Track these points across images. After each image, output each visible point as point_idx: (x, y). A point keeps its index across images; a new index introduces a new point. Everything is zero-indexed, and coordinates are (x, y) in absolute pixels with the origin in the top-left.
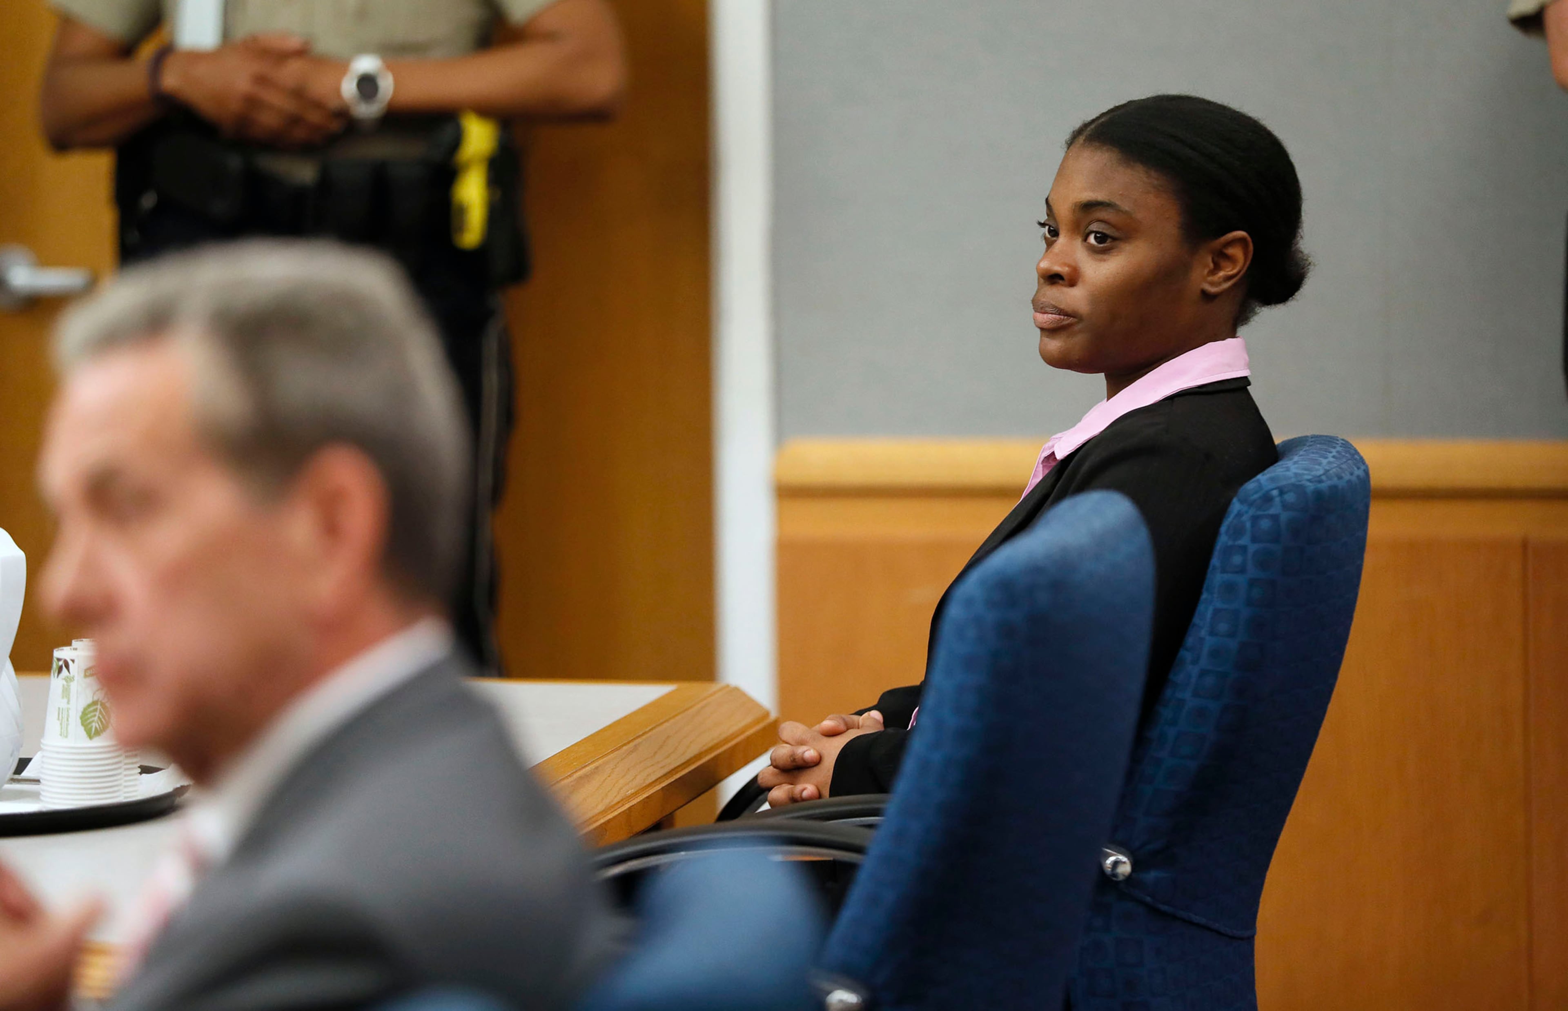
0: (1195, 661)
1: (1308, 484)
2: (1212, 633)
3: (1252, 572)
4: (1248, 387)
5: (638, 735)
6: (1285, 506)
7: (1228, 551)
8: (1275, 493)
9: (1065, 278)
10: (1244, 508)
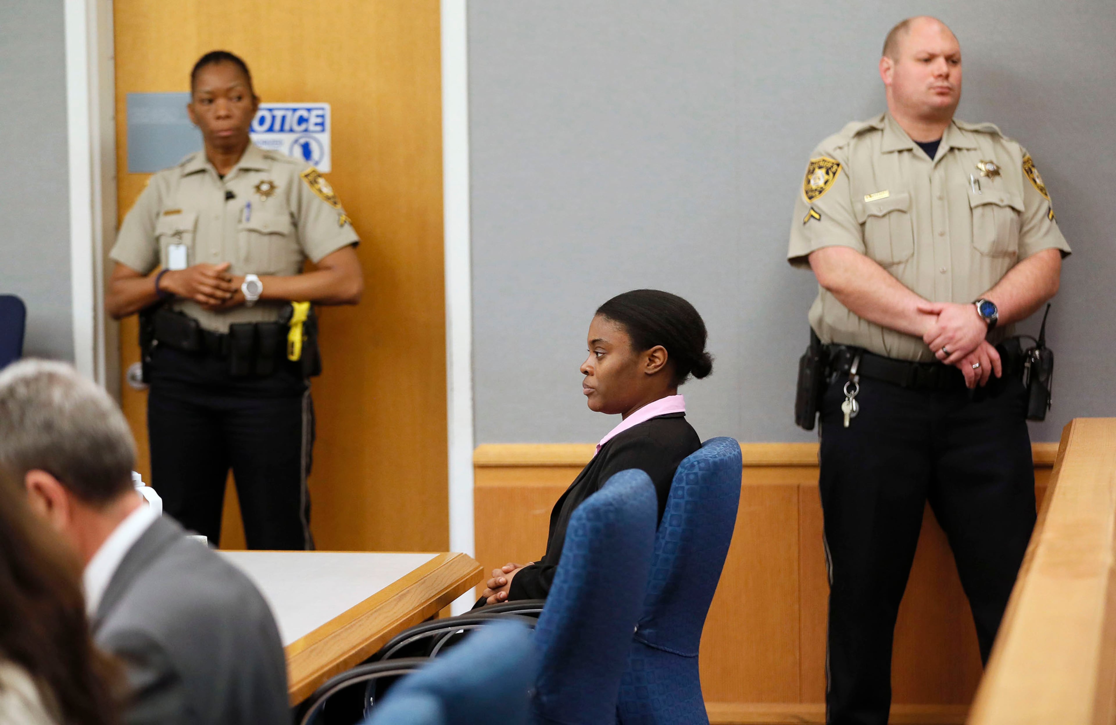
0: (663, 538)
1: (710, 458)
2: (671, 525)
3: (687, 498)
4: (684, 417)
5: (425, 576)
6: (700, 469)
7: (677, 489)
8: (696, 463)
9: (589, 372)
10: (683, 470)
